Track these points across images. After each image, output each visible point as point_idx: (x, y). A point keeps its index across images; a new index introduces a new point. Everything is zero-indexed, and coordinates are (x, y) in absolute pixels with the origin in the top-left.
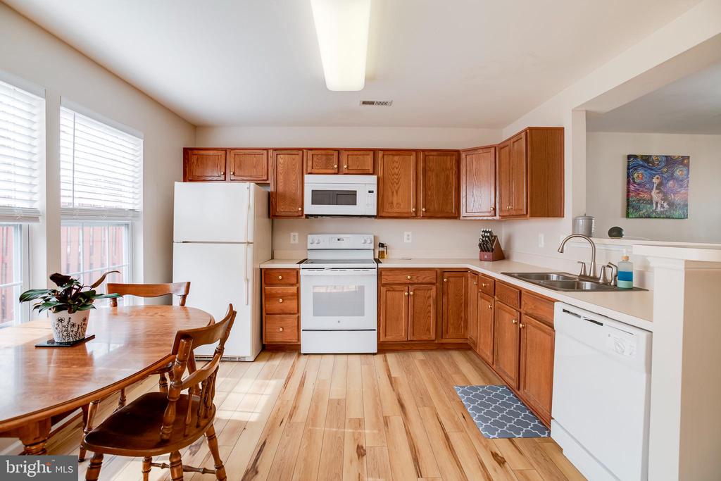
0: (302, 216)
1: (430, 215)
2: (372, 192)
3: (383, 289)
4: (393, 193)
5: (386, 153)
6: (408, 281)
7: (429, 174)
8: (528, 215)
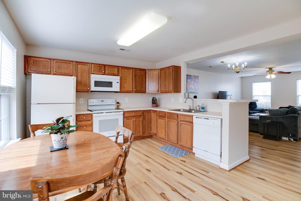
0: (89, 91)
1: (137, 92)
2: (118, 82)
3: (125, 119)
4: (124, 83)
5: (122, 68)
6: (133, 116)
7: (137, 77)
8: (173, 92)
